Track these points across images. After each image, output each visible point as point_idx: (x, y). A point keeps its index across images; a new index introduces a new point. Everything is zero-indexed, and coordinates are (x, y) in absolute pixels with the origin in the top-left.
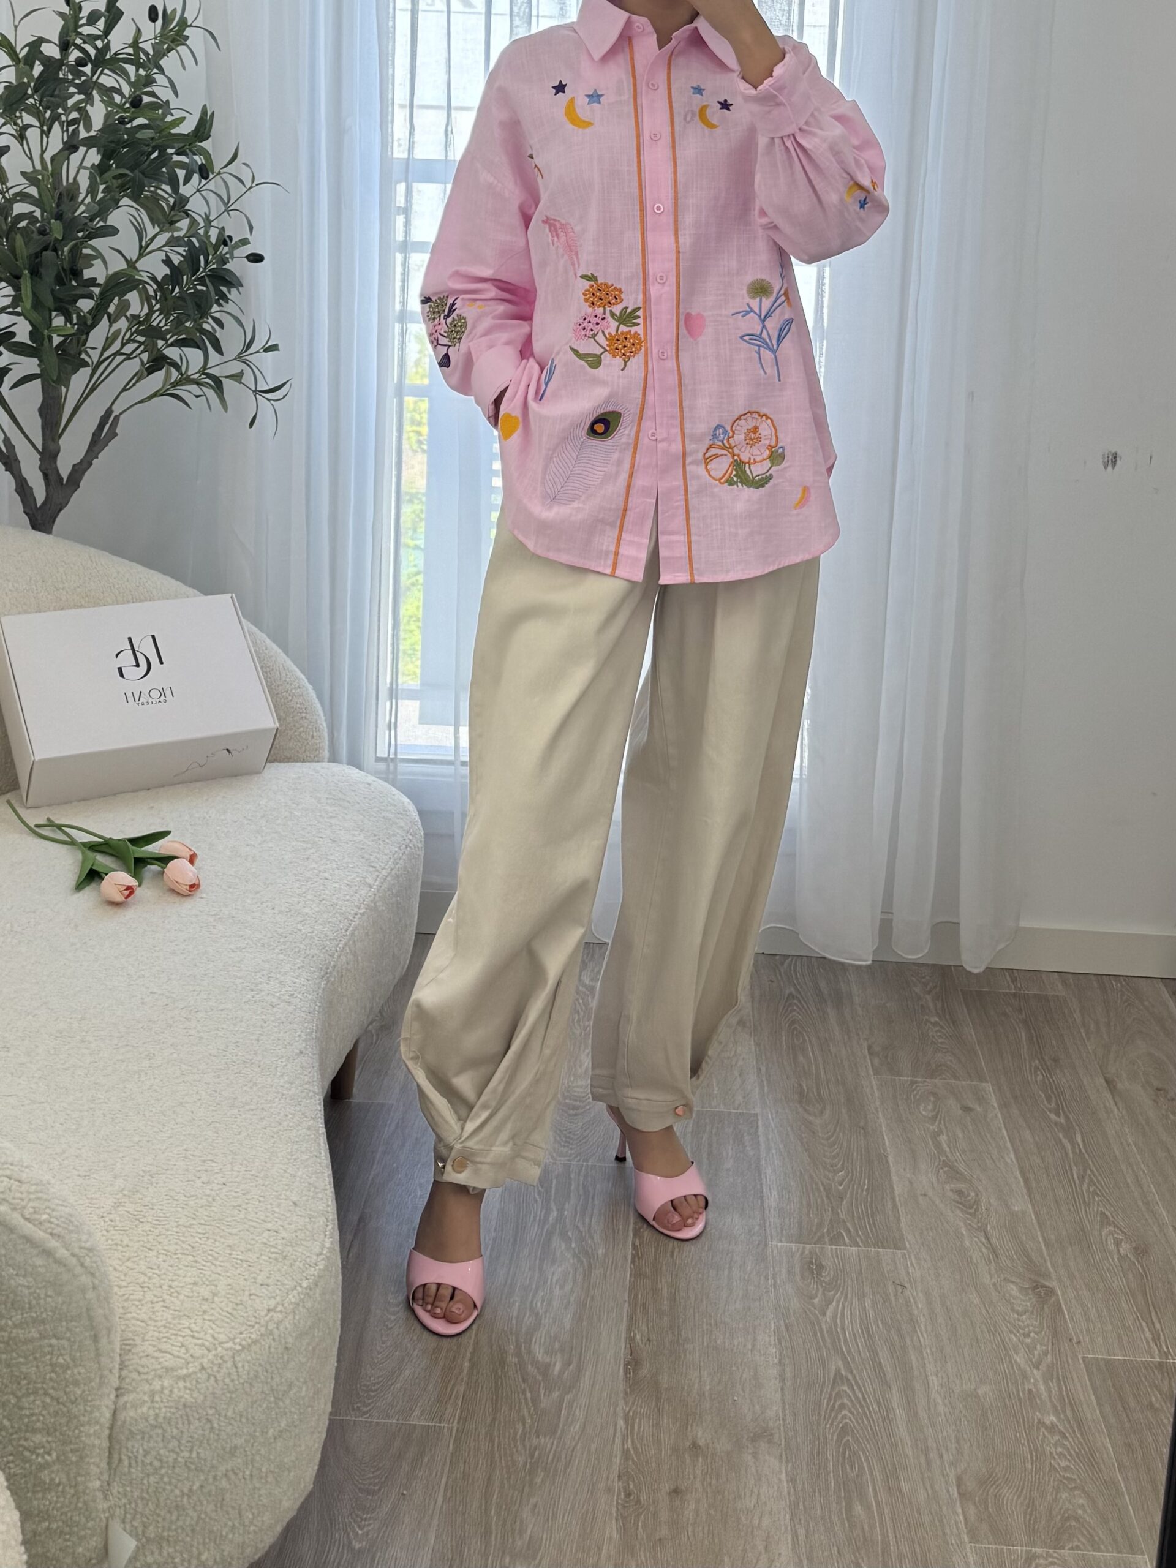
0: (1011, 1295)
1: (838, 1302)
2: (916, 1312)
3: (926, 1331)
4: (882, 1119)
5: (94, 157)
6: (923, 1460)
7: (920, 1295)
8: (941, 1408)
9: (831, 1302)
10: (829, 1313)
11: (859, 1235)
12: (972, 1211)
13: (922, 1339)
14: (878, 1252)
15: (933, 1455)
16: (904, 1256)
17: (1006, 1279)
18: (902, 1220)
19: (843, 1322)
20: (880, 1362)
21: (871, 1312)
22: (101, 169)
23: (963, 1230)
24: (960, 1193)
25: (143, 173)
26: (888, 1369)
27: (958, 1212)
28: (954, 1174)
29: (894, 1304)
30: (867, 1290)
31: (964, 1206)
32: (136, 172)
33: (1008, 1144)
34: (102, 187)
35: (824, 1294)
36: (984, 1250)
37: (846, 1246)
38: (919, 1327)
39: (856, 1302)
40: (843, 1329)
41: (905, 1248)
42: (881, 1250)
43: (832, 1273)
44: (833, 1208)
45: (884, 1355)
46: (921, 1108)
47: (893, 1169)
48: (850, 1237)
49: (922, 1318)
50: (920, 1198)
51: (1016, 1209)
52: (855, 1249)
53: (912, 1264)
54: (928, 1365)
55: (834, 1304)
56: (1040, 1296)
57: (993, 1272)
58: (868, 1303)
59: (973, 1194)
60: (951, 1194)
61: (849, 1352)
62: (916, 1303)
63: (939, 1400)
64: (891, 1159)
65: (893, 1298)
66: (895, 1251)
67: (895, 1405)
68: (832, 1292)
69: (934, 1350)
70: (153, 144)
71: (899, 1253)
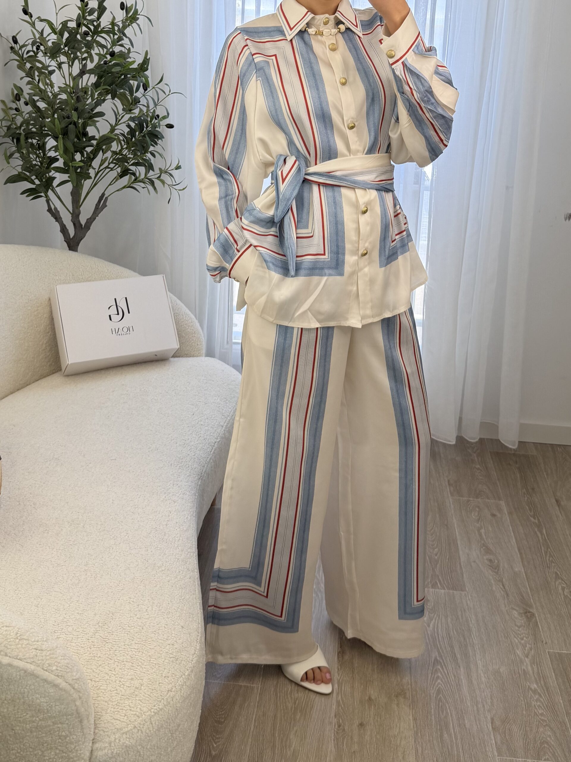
0: (514, 616)
1: (435, 620)
2: (471, 625)
3: (476, 636)
4: (455, 521)
5: (93, 79)
6: (475, 708)
7: (473, 617)
8: (483, 679)
9: (432, 620)
10: (431, 626)
11: (445, 584)
12: (496, 570)
13: (474, 641)
14: (453, 593)
15: (480, 706)
16: (465, 595)
17: (512, 608)
18: (464, 575)
19: (438, 630)
20: (455, 653)
21: (451, 625)
22: (96, 85)
23: (492, 581)
24: (490, 561)
25: (117, 85)
26: (458, 656)
27: (490, 571)
28: (488, 551)
29: (461, 620)
30: (449, 613)
31: (493, 568)
32: (114, 85)
33: (512, 533)
34: (96, 94)
35: (429, 615)
36: (502, 592)
37: (439, 588)
38: (473, 633)
39: (443, 620)
40: (438, 634)
41: (466, 591)
42: (455, 592)
43: (433, 603)
44: (433, 569)
45: (457, 649)
46: (473, 514)
47: (460, 548)
48: (441, 584)
49: (474, 629)
50: (473, 564)
51: (516, 569)
52: (443, 591)
53: (469, 599)
54: (477, 655)
55: (434, 620)
56: (527, 617)
57: (506, 604)
58: (449, 620)
59: (496, 561)
60: (486, 561)
61: (441, 647)
62: (471, 621)
63: (482, 675)
64: (459, 543)
65: (460, 618)
66: (461, 592)
67: (462, 677)
68: (432, 615)
69: (480, 646)
70: (121, 73)
71: (463, 593)
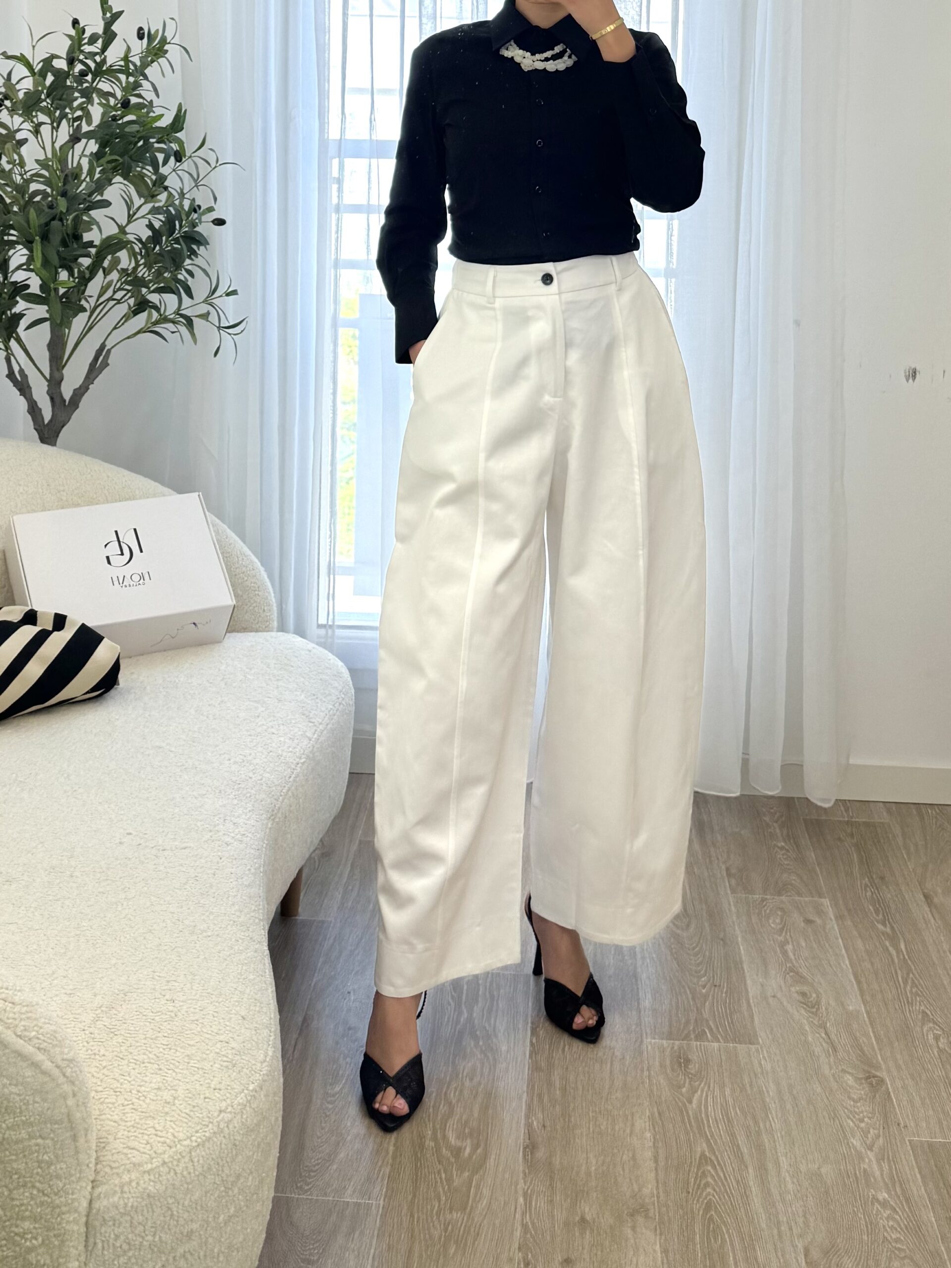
0: (847, 1083)
1: (702, 1091)
2: (768, 1100)
3: (776, 1116)
4: (738, 932)
5: (93, 147)
6: (775, 1232)
7: (772, 1086)
8: (790, 1186)
9: (697, 1091)
10: (695, 1101)
11: (720, 1033)
12: (814, 1010)
13: (773, 1123)
14: (736, 1047)
15: (784, 1227)
16: (757, 1051)
17: (843, 1071)
18: (756, 1020)
19: (706, 1108)
20: (738, 1146)
21: (730, 1098)
22: (97, 156)
23: (807, 1027)
24: (804, 994)
25: (131, 157)
26: (745, 1150)
27: (803, 1011)
28: (799, 979)
29: (749, 1092)
30: (727, 1080)
31: (808, 1006)
32: (126, 157)
33: (844, 952)
34: (98, 170)
35: (690, 1084)
36: (825, 1045)
37: (709, 1041)
38: (771, 1112)
39: (717, 1092)
40: (707, 1114)
41: (758, 1043)
42: (738, 1046)
43: (697, 1065)
44: (697, 1009)
45: (741, 1139)
46: (771, 922)
47: (747, 974)
48: (712, 1034)
49: (773, 1105)
50: (771, 1000)
51: (851, 1008)
52: (716, 1045)
53: (764, 1057)
54: (778, 1148)
55: (699, 1092)
56: (871, 1084)
57: (832, 1063)
58: (728, 1092)
59: (814, 995)
60: (796, 995)
61: (713, 1135)
62: (768, 1092)
63: (788, 1179)
64: (745, 966)
65: (748, 1088)
66: (751, 1046)
67: (751, 1183)
68: (697, 1083)
69: (783, 1133)
70: (139, 135)
71: (753, 1047)
